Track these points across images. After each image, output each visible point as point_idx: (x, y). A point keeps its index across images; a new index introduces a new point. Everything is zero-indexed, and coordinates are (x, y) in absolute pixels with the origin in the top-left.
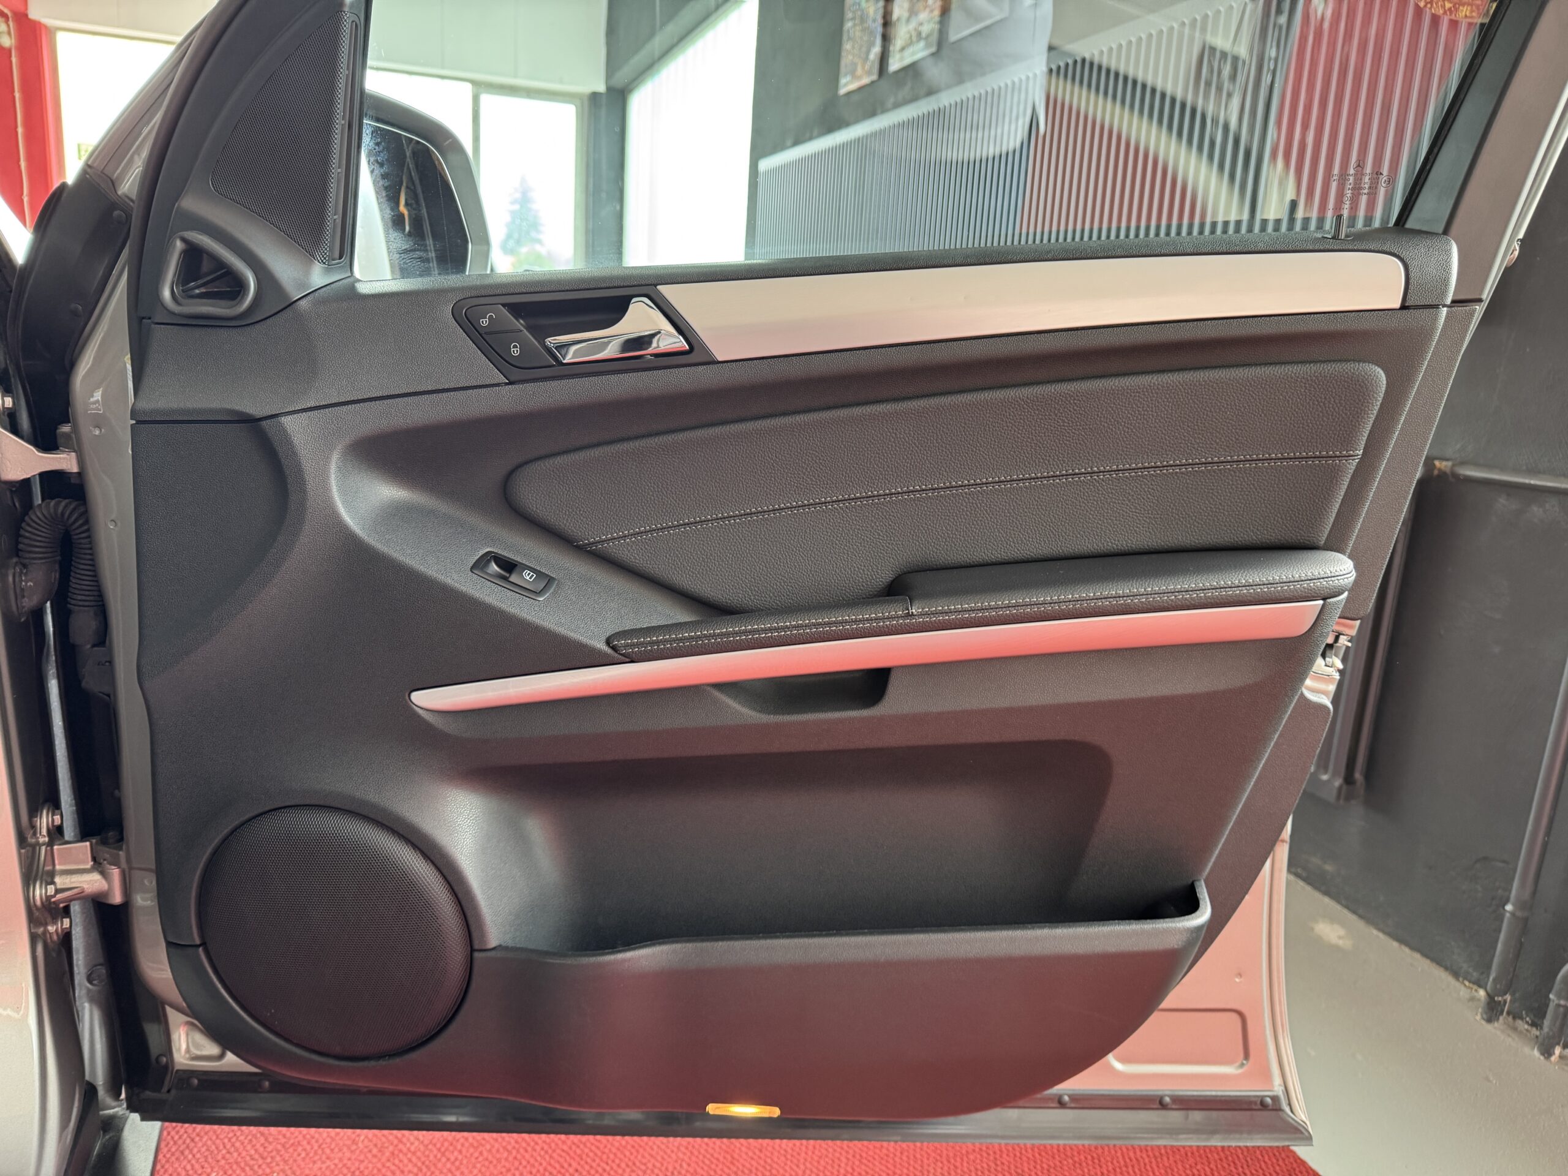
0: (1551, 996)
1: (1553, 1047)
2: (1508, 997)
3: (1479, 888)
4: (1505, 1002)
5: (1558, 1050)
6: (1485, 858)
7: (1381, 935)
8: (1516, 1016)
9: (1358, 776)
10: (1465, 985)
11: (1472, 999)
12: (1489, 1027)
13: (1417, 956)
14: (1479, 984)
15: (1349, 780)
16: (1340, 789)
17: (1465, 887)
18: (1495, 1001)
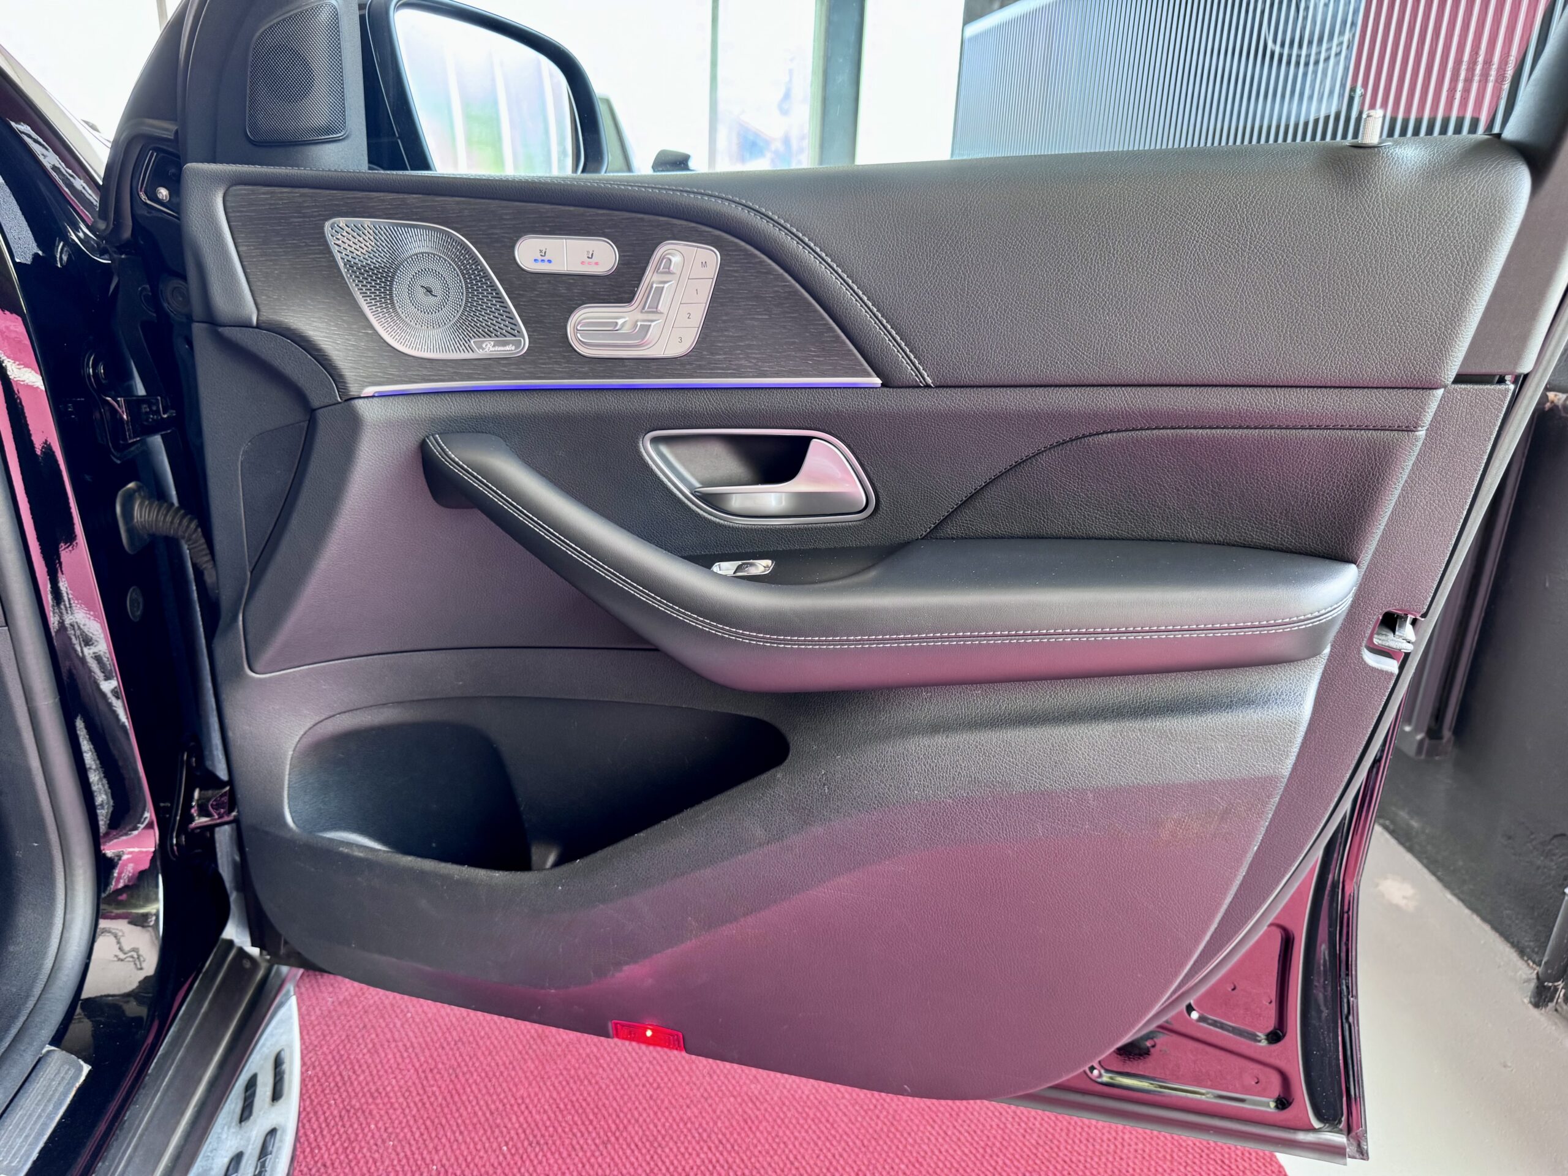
2: (1560, 984)
3: (1554, 866)
4: (1556, 989)
7: (1455, 900)
9: (1447, 734)
12: (1535, 1013)
13: (1487, 928)
15: (1434, 733)
16: (1421, 742)
17: (1539, 862)
18: (1544, 987)
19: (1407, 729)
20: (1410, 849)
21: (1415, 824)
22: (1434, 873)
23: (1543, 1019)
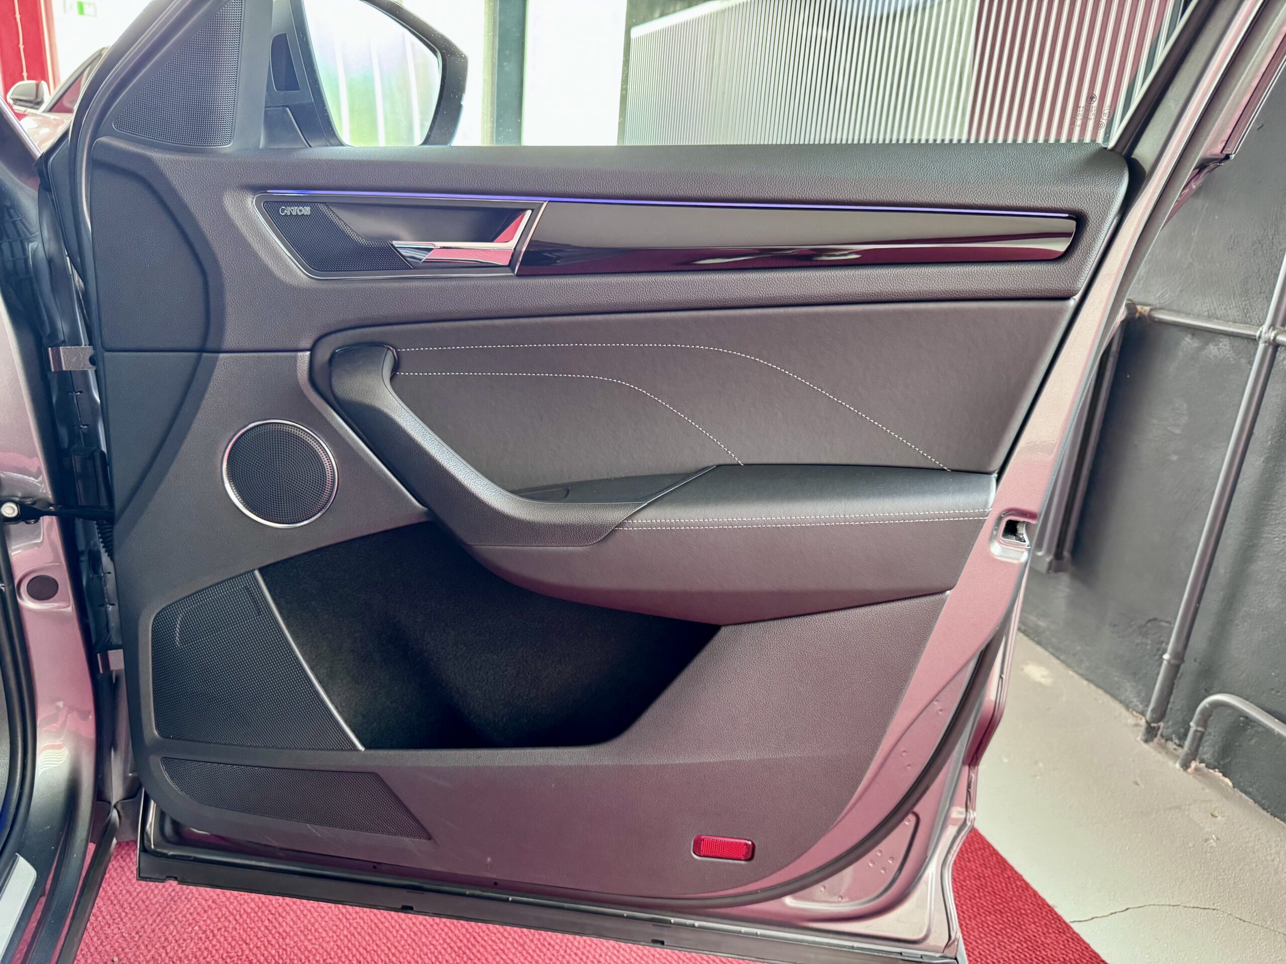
0: (1192, 724)
1: (1190, 762)
2: (1162, 724)
3: (1149, 642)
4: (1159, 728)
5: (1194, 765)
6: (1155, 619)
7: (1076, 676)
8: (1168, 739)
9: (1066, 554)
10: (1133, 715)
11: (1136, 725)
12: (1146, 746)
13: (1100, 692)
14: (1143, 713)
15: (1058, 556)
16: (1051, 563)
17: (1138, 641)
18: (1151, 727)
19: (1040, 554)
20: (1039, 643)
21: (1042, 624)
22: (1058, 658)
23: (1152, 750)
